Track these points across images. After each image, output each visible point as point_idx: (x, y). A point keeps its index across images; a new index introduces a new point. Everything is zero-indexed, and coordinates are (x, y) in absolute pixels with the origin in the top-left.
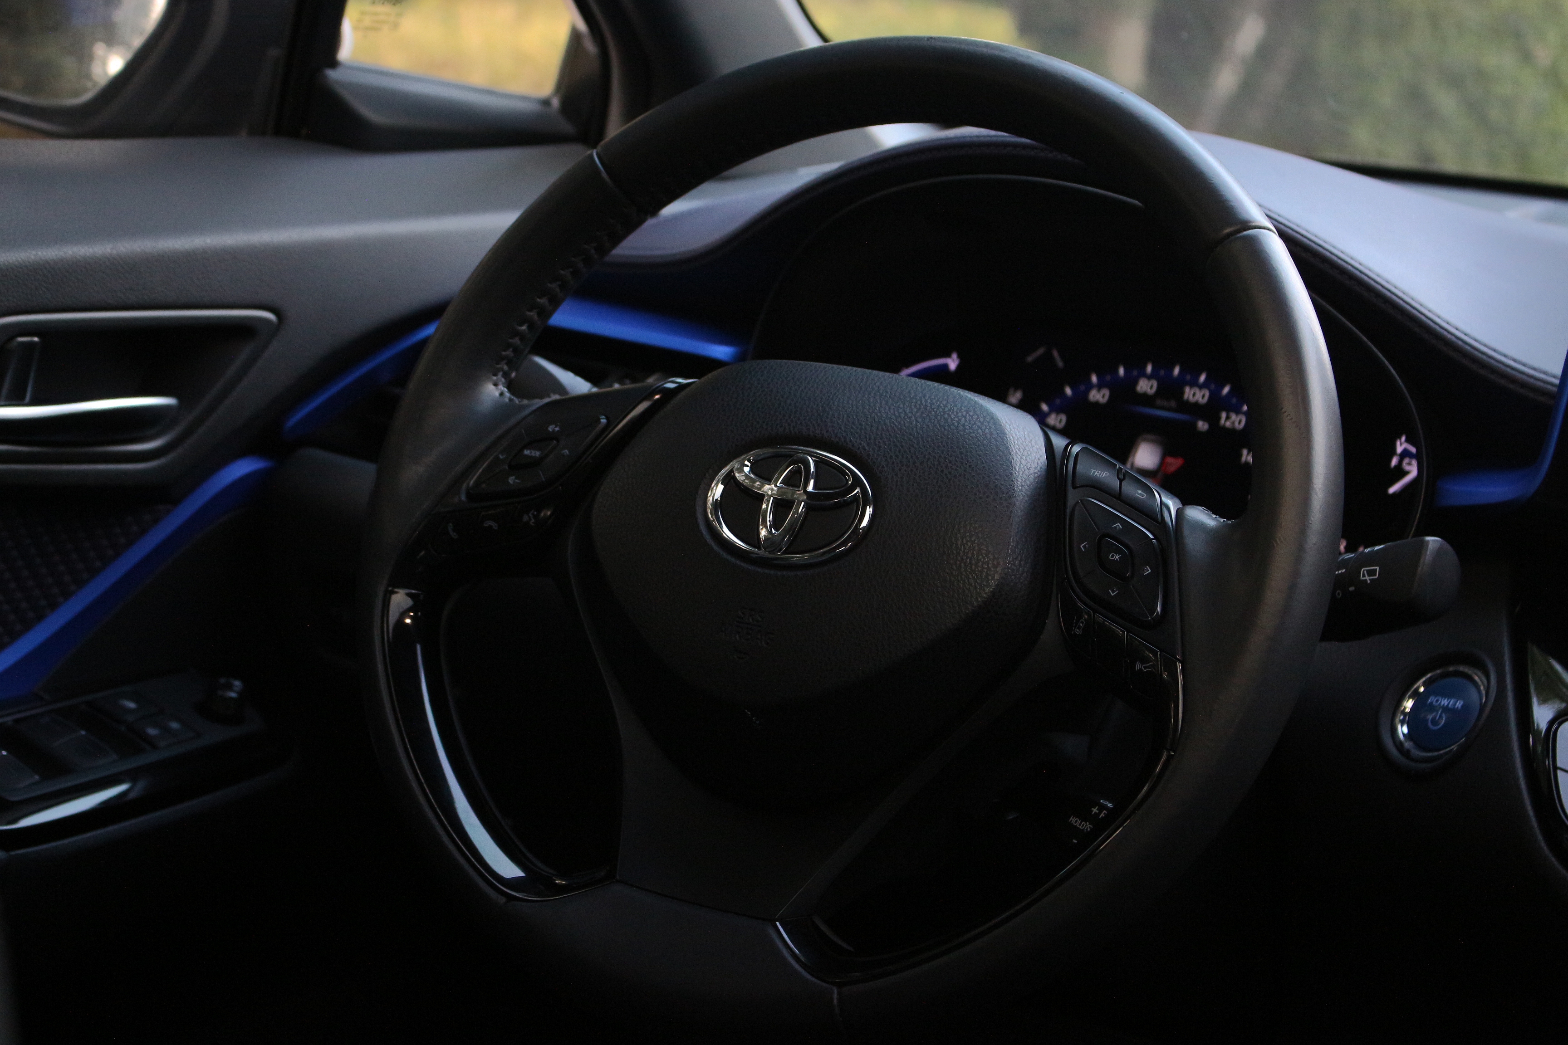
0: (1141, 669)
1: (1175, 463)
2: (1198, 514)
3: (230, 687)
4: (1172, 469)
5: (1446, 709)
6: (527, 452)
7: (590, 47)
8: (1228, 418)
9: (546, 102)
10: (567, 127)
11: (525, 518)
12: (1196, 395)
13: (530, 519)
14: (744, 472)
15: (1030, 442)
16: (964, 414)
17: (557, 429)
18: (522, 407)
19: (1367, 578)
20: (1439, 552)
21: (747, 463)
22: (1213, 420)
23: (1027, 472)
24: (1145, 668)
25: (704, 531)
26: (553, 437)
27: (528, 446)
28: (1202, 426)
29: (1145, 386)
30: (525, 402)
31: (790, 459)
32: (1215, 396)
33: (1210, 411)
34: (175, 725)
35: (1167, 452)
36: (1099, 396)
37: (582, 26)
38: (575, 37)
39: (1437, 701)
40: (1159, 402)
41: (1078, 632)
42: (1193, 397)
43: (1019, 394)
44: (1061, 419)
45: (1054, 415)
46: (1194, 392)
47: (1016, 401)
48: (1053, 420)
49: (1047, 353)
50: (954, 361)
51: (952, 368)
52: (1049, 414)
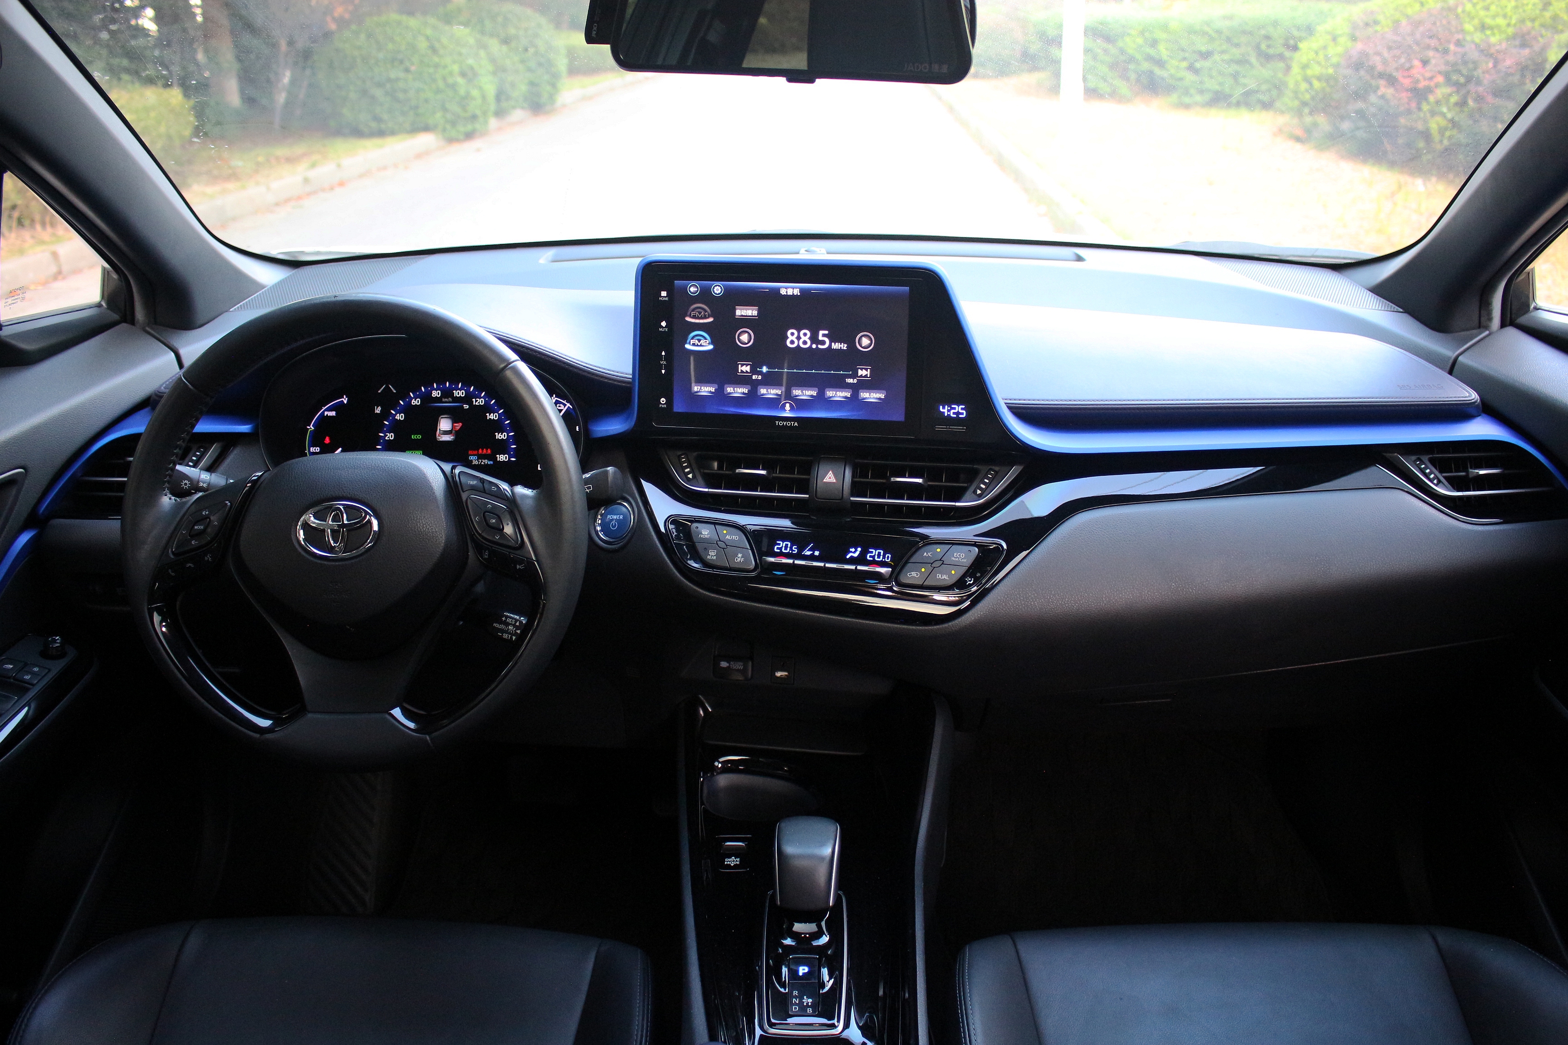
0: (520, 568)
1: (458, 426)
2: (520, 490)
3: (55, 641)
4: (458, 428)
5: (616, 520)
6: (196, 527)
7: (115, 276)
8: (476, 401)
9: (99, 305)
10: (116, 317)
11: (206, 558)
12: (460, 393)
13: (209, 559)
14: (313, 521)
15: (436, 474)
16: (404, 469)
17: (207, 513)
18: (185, 503)
19: (588, 490)
20: (615, 473)
21: (310, 515)
22: (470, 403)
23: (440, 489)
24: (521, 567)
25: (300, 550)
26: (207, 517)
27: (196, 523)
28: (466, 407)
29: (436, 394)
30: (184, 500)
31: (330, 509)
32: (467, 392)
33: (468, 399)
34: (36, 669)
35: (454, 421)
36: (416, 402)
37: (107, 265)
38: (105, 274)
39: (611, 517)
40: (443, 400)
41: (486, 557)
42: (458, 394)
43: (379, 408)
44: (402, 416)
45: (398, 415)
46: (458, 392)
47: (379, 412)
48: (398, 417)
49: (387, 387)
50: (345, 399)
51: (345, 402)
52: (396, 414)
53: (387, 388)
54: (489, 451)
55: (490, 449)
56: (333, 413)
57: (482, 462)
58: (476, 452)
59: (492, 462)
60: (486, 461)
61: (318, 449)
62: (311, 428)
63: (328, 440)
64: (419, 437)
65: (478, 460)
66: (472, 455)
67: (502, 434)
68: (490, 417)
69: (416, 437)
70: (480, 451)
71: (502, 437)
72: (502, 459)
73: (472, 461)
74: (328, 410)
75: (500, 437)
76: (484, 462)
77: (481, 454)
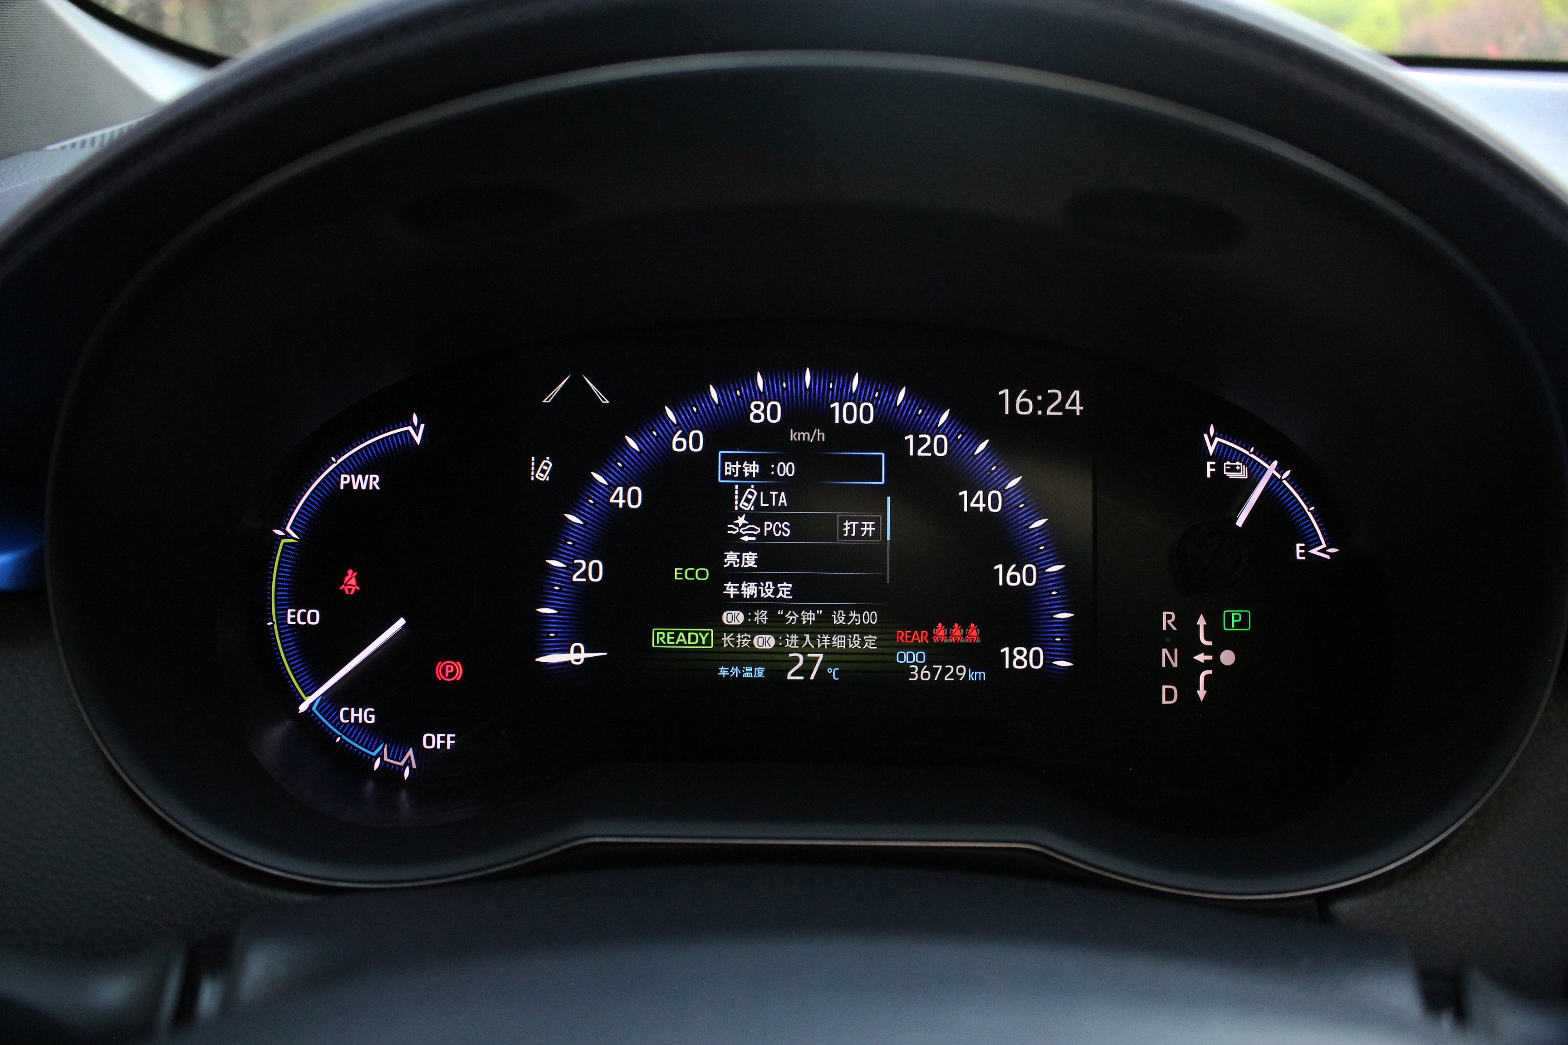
8: (919, 443)
12: (855, 412)
22: (896, 449)
29: (762, 413)
32: (884, 408)
33: (888, 434)
42: (850, 417)
43: (547, 465)
44: (635, 493)
45: (620, 489)
46: (850, 409)
47: (545, 478)
48: (619, 498)
49: (577, 385)
50: (416, 430)
51: (418, 439)
52: (612, 488)
53: (576, 388)
54: (974, 633)
55: (979, 625)
56: (372, 481)
57: (945, 671)
58: (922, 637)
59: (981, 675)
60: (962, 672)
61: (313, 618)
62: (288, 536)
63: (353, 582)
64: (702, 574)
65: (930, 663)
66: (906, 648)
67: (1019, 569)
68: (972, 505)
69: (691, 574)
70: (940, 632)
71: (1021, 578)
72: (1020, 663)
73: (906, 670)
74: (358, 467)
75: (1013, 579)
76: (954, 675)
77: (941, 644)
